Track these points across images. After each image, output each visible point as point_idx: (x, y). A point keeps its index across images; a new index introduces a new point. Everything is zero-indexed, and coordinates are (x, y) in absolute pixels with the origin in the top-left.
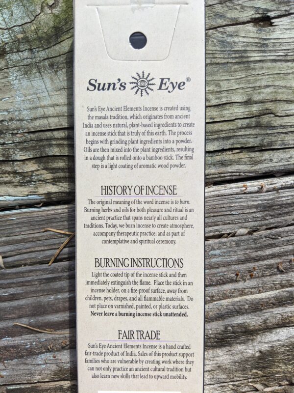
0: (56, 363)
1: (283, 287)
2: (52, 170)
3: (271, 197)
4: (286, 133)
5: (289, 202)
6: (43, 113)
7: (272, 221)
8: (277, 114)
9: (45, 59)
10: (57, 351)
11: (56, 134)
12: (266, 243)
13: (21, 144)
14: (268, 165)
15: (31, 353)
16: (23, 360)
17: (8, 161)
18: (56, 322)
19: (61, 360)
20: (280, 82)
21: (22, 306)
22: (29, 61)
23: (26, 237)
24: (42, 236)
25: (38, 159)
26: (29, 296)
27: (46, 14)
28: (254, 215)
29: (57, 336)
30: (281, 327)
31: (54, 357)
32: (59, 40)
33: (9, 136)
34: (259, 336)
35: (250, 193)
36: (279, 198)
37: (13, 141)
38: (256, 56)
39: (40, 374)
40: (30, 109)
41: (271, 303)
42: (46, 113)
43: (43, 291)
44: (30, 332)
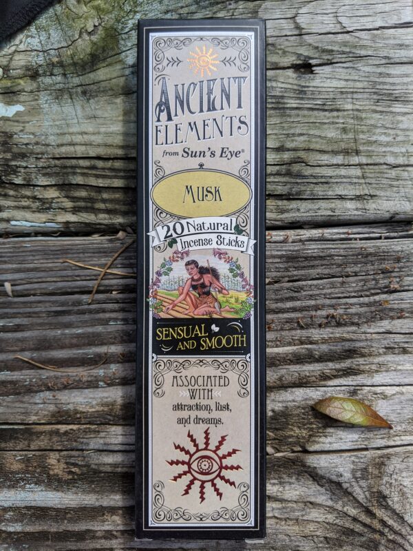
0: (55, 404)
1: (302, 343)
2: (73, 199)
3: (296, 248)
4: (316, 183)
5: (314, 255)
6: (70, 140)
7: (295, 273)
8: (309, 164)
9: (78, 86)
10: (58, 390)
11: (82, 163)
12: (287, 295)
13: (44, 170)
14: (294, 215)
15: (30, 390)
16: (20, 397)
17: (28, 185)
18: (60, 359)
19: (60, 400)
20: (315, 131)
21: (26, 338)
22: (62, 86)
23: (39, 266)
24: (56, 267)
25: (60, 187)
26: (35, 328)
27: (84, 40)
28: (277, 265)
29: (60, 374)
30: (298, 387)
31: (54, 396)
32: (95, 68)
33: (32, 160)
34: (272, 394)
35: (275, 242)
36: (305, 249)
37: (36, 165)
38: (293, 103)
39: (36, 414)
40: (57, 134)
41: (288, 360)
42: (74, 140)
43: (50, 324)
44: (32, 367)
